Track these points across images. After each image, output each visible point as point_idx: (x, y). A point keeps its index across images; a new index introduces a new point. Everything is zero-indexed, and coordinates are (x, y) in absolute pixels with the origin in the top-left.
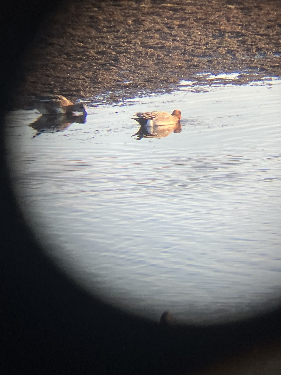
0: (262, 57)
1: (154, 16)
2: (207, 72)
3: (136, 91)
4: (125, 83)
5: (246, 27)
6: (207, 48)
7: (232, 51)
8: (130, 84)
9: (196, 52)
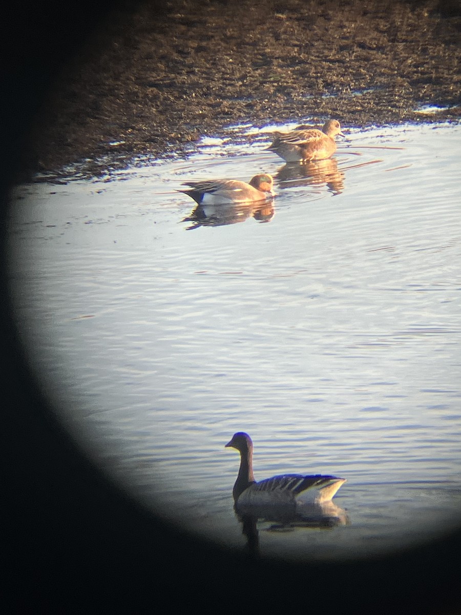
0: (333, 97)
1: (155, 35)
2: (245, 123)
3: (129, 156)
4: (112, 144)
5: (306, 47)
6: (244, 85)
7: (286, 88)
8: (120, 145)
9: (226, 90)
